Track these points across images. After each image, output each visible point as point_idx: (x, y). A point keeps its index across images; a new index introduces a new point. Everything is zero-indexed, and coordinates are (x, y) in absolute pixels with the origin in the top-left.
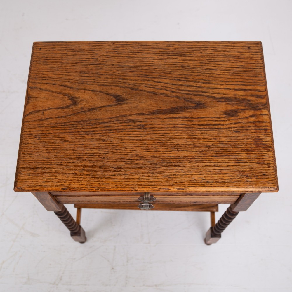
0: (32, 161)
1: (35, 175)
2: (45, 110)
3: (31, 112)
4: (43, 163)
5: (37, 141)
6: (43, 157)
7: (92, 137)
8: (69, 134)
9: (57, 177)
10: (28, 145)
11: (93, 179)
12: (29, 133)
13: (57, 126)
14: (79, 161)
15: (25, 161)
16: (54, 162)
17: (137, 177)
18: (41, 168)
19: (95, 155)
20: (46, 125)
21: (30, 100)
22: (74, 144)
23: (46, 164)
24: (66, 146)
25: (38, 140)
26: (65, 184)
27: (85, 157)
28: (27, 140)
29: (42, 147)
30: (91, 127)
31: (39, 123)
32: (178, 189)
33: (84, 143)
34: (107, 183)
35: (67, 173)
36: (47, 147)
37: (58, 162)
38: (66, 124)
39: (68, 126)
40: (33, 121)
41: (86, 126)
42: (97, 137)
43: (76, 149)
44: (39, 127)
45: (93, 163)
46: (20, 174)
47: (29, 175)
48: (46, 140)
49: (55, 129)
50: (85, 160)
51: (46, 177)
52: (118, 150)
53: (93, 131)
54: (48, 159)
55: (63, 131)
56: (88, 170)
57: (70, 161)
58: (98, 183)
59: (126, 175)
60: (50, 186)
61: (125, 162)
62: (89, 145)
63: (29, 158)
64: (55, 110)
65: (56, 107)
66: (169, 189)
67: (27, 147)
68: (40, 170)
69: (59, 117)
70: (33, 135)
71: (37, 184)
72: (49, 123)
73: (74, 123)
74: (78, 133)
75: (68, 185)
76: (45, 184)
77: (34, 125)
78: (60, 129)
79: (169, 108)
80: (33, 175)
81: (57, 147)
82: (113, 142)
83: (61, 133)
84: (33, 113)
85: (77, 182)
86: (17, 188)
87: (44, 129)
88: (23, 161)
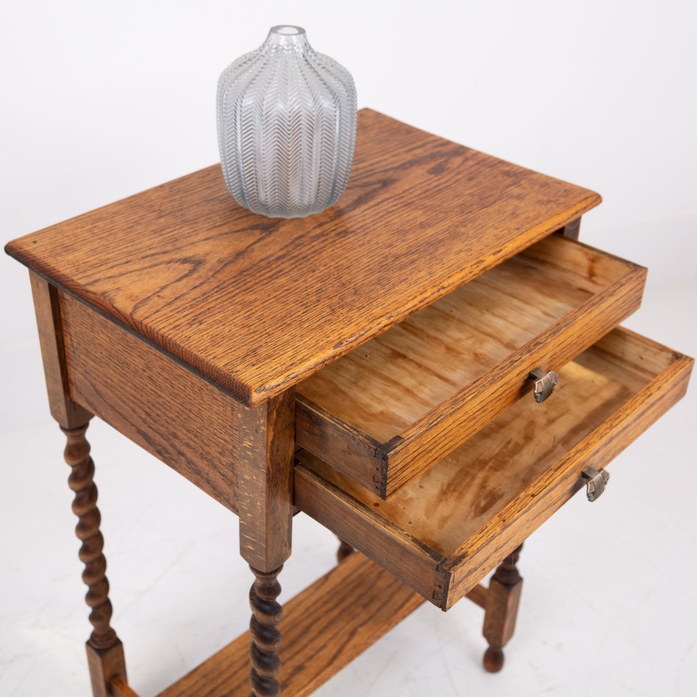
0: (230, 349)
1: (265, 359)
2: (158, 292)
3: (135, 306)
4: (255, 340)
5: (202, 327)
6: (242, 336)
7: (288, 277)
8: (244, 293)
9: (305, 340)
10: (191, 339)
11: (364, 309)
12: (171, 326)
13: (209, 296)
14: (311, 307)
15: (219, 356)
16: (273, 330)
17: (423, 273)
18: (261, 346)
19: (324, 289)
20: (189, 304)
21: (111, 296)
22: (272, 297)
23: (262, 338)
24: (262, 306)
25: (201, 324)
26: (329, 339)
27: (314, 298)
28: (180, 335)
29: (221, 328)
30: (268, 270)
31: (171, 309)
32: (494, 254)
33: (286, 288)
34: (392, 301)
35: (314, 327)
36: (231, 322)
37: (278, 325)
38: (221, 287)
39: (229, 287)
40: (156, 312)
41: (259, 272)
42: (294, 273)
43: (284, 299)
44: (178, 312)
45: (337, 297)
46: (234, 374)
47: (253, 365)
48: (217, 318)
49: (211, 300)
50: (318, 301)
51: (288, 350)
52: (351, 268)
53: (280, 271)
54: (254, 332)
55: (229, 296)
56: (342, 307)
57: (298, 314)
58: (380, 307)
59: (404, 280)
60: (310, 355)
61: (380, 272)
62: (298, 286)
63: (219, 351)
64: (178, 284)
65: (173, 281)
66: (483, 261)
67: (195, 341)
68: (263, 349)
69: (195, 287)
70: (182, 325)
71: (284, 366)
72: (189, 300)
73: (233, 280)
74: (259, 285)
75: (338, 337)
76: (299, 358)
77: (165, 314)
78: (219, 296)
79: (350, 202)
80: (258, 361)
81: (248, 314)
82: (329, 265)
83: (230, 298)
84: (140, 305)
85: (346, 326)
86: (255, 391)
87: (192, 310)
88: (214, 357)
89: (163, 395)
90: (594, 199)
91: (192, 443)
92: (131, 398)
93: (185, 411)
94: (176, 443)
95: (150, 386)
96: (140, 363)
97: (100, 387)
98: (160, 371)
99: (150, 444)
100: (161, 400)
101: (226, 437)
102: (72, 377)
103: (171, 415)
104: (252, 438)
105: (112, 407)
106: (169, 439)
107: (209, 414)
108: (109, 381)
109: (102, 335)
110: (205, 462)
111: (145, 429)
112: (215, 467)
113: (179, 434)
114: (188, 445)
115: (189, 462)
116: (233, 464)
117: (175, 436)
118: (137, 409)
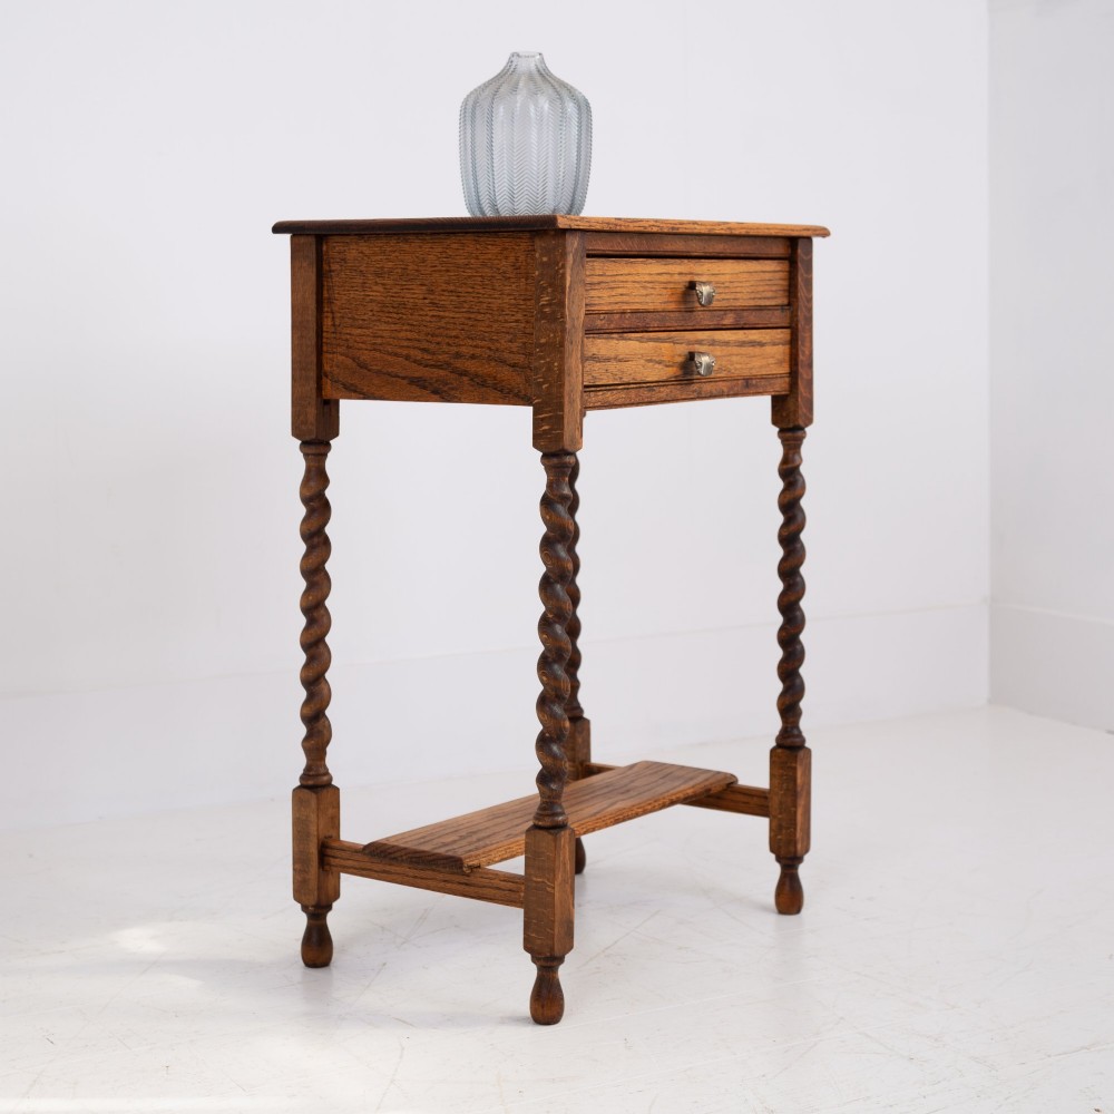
89: (447, 314)
90: (824, 233)
91: (478, 351)
92: (405, 344)
93: (473, 316)
94: (459, 364)
95: (431, 313)
96: (419, 291)
97: (365, 356)
98: (444, 286)
99: (425, 388)
100: (442, 324)
101: (519, 316)
102: (327, 368)
103: (454, 333)
104: (549, 290)
105: (379, 372)
106: (449, 364)
107: (500, 301)
108: (379, 341)
109: (375, 288)
110: (493, 364)
111: (420, 372)
112: (503, 362)
113: (463, 349)
114: (473, 357)
115: (474, 377)
116: (524, 343)
117: (458, 355)
118: (413, 353)
